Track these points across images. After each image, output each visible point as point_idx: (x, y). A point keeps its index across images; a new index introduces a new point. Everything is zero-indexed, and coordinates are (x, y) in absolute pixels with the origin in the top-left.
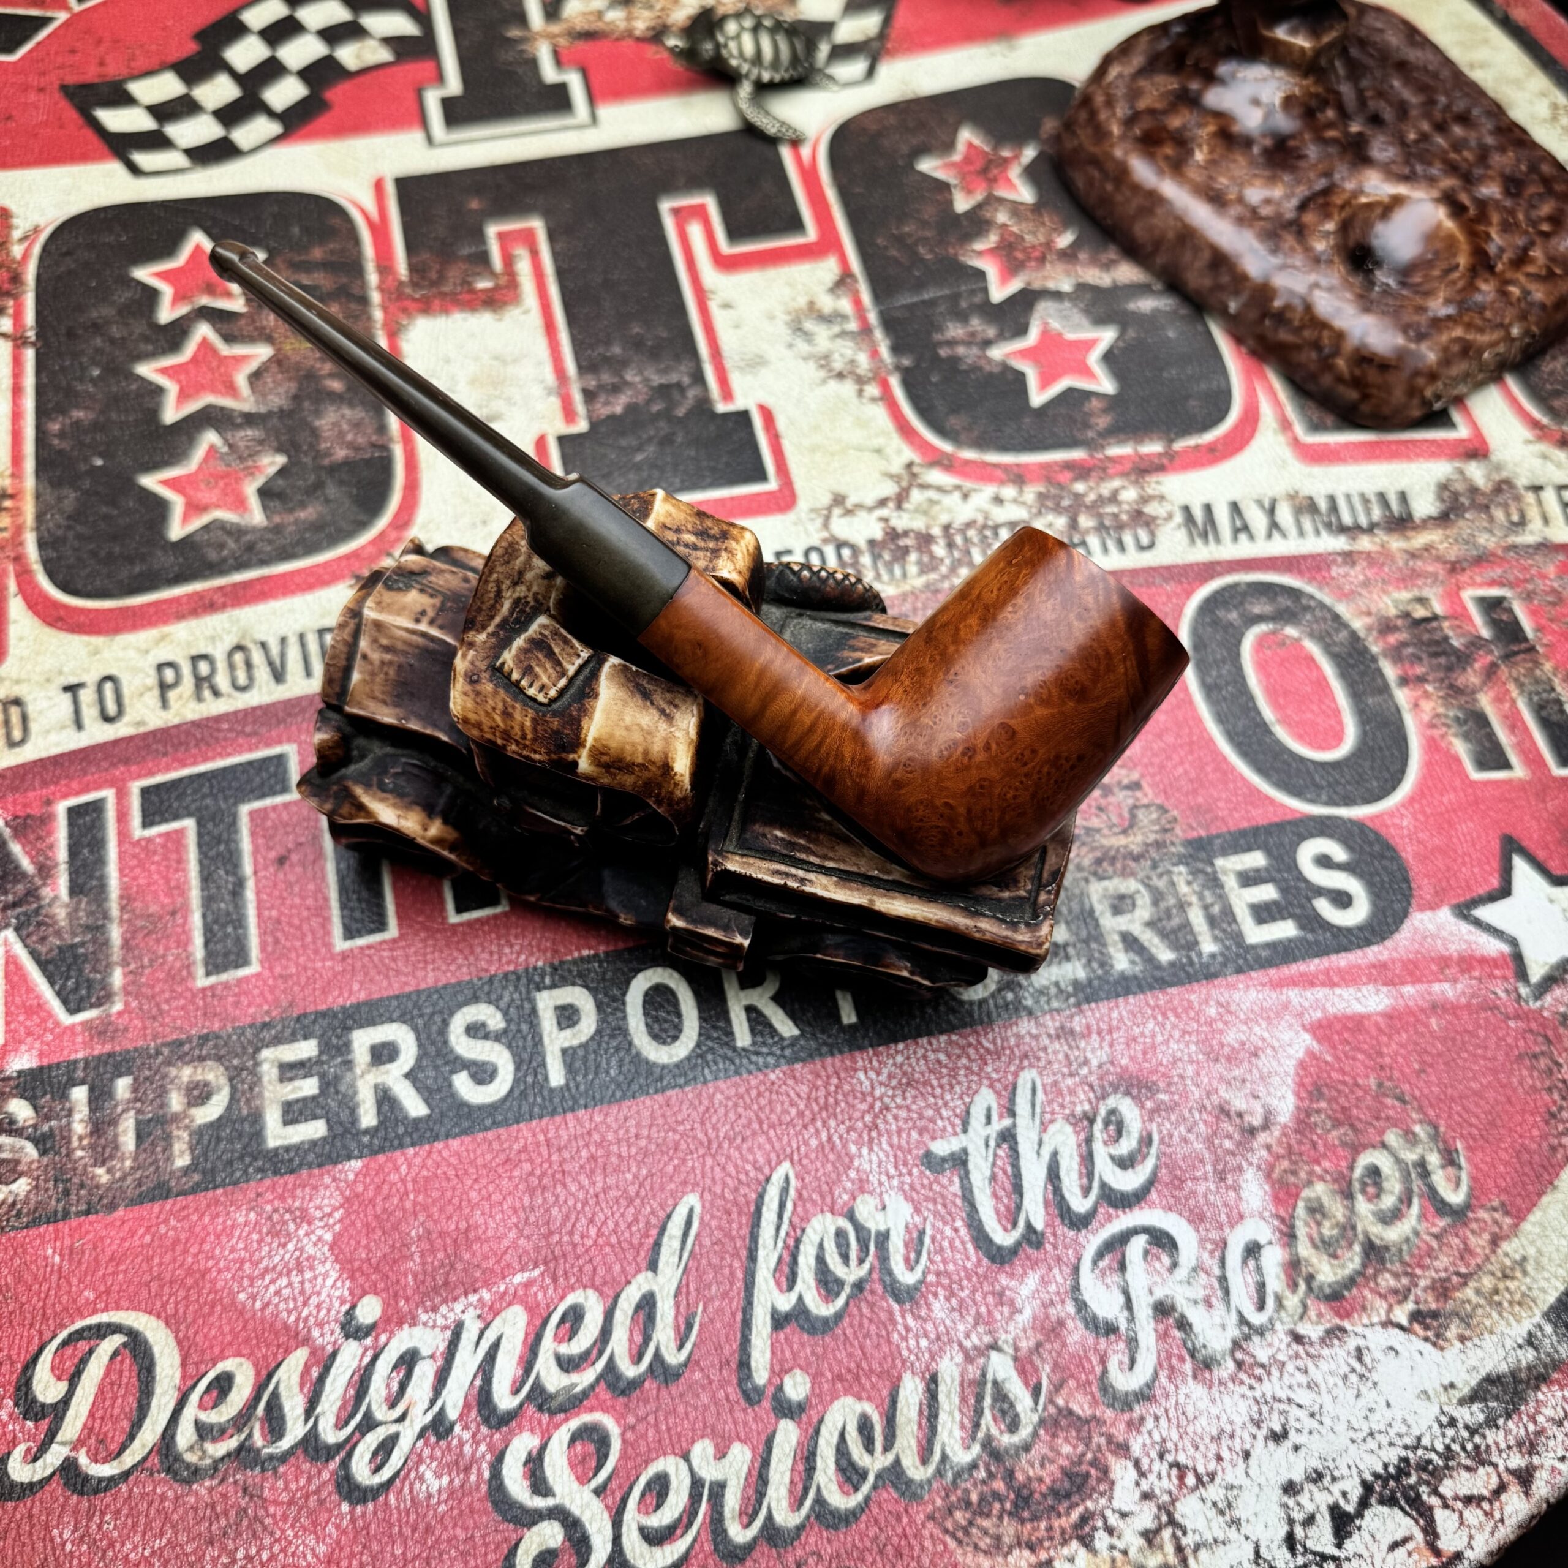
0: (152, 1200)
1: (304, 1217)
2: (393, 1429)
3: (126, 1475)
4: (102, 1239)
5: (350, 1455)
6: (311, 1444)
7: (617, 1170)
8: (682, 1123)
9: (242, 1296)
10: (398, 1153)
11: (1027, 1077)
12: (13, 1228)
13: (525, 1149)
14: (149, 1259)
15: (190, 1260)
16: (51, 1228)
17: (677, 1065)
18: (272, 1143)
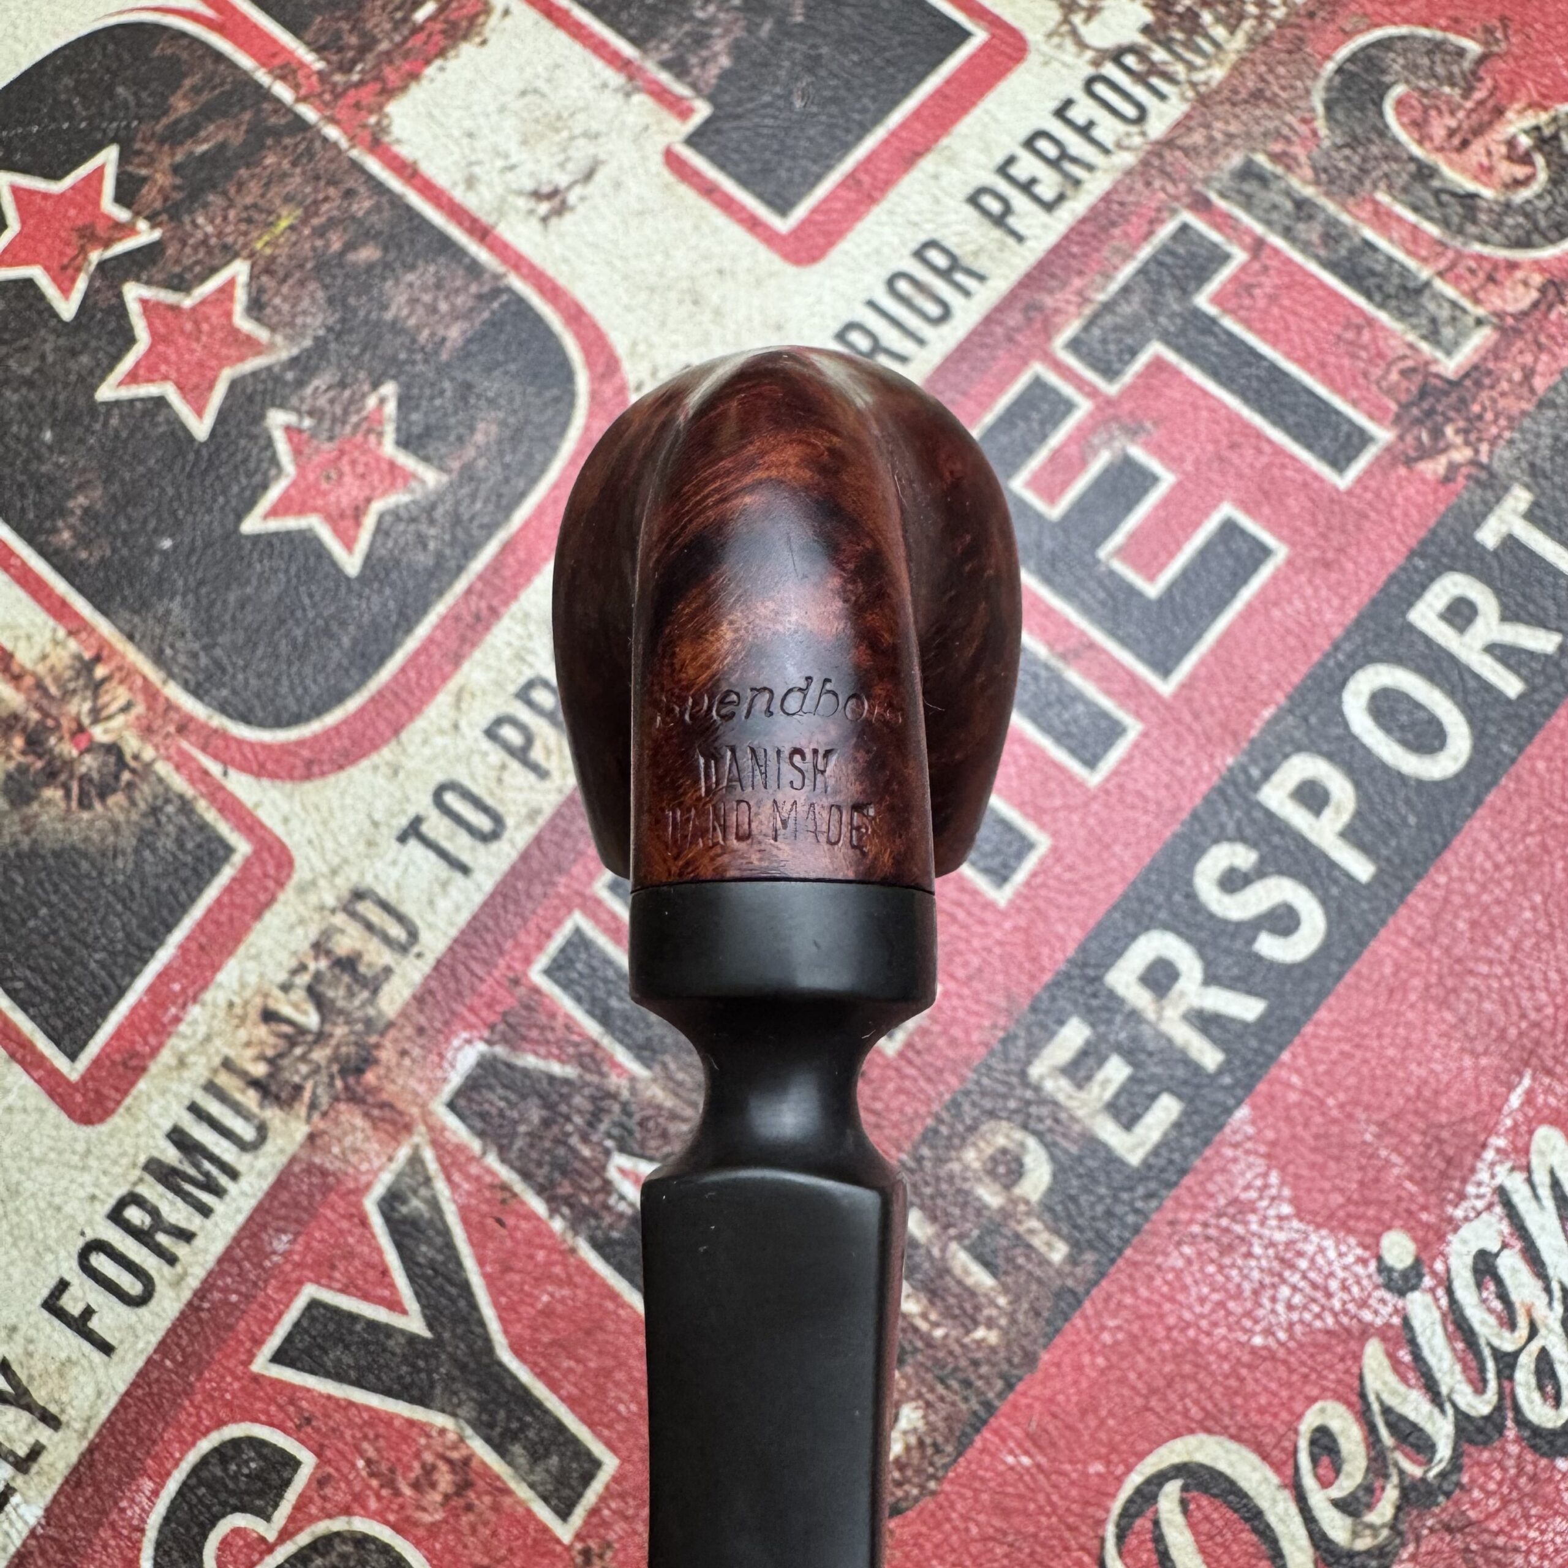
0: (1067, 1318)
2: (1534, 1347)
4: (1052, 1400)
5: (1516, 1406)
6: (1468, 1429)
7: (1509, 918)
8: (1529, 821)
9: (1258, 1340)
10: (1274, 1071)
12: (946, 1467)
13: (1398, 967)
14: (1122, 1381)
15: (1167, 1347)
16: (987, 1434)
17: (1470, 764)
18: (1135, 1159)
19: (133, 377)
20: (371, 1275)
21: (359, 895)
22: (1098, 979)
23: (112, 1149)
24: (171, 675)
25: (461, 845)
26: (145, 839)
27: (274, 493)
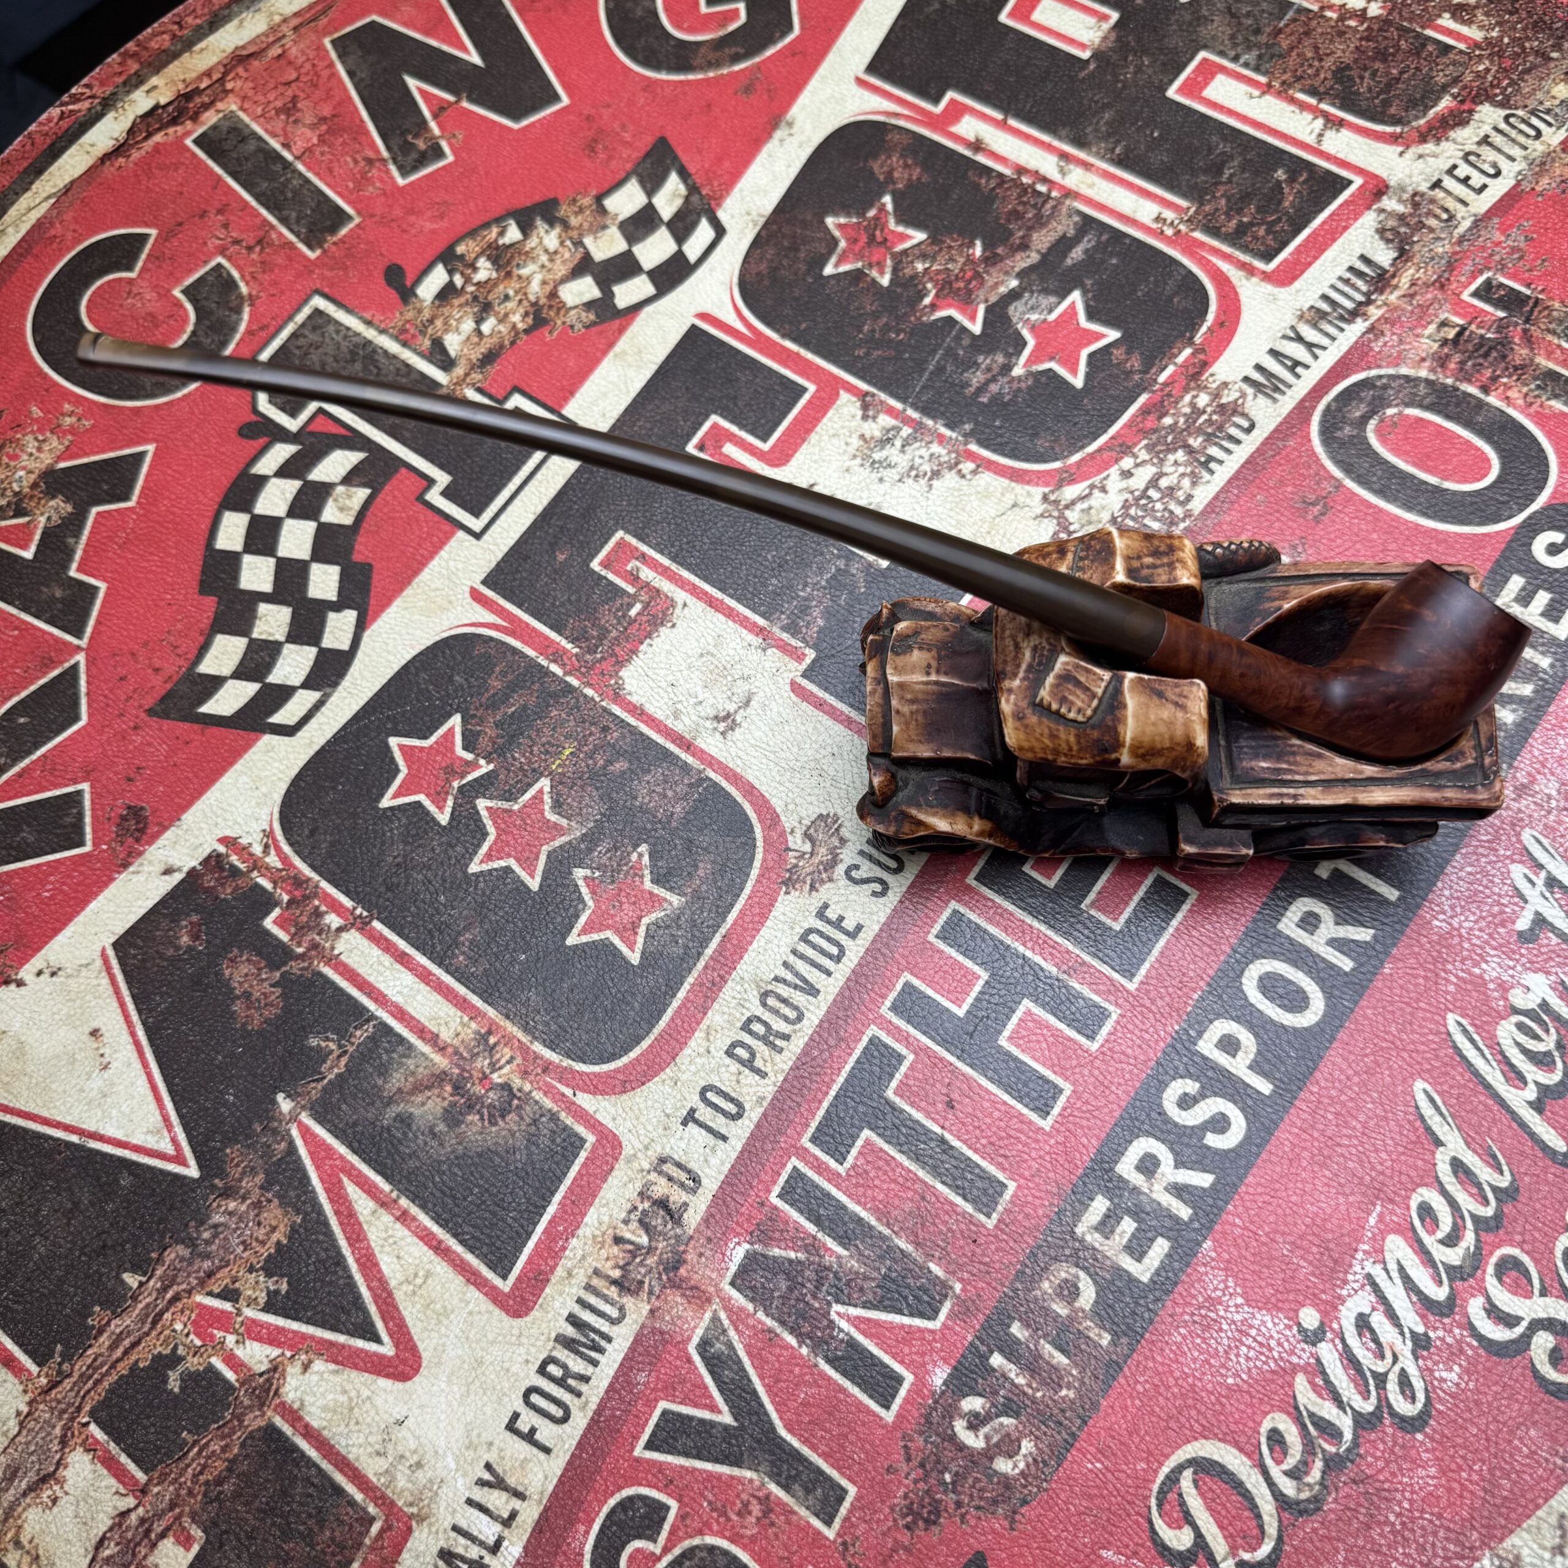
0: (1114, 1379)
1: (1213, 1303)
2: (1397, 1368)
3: (1280, 1539)
4: (1111, 1429)
5: (1390, 1406)
6: (1361, 1422)
7: (1359, 1109)
8: (1365, 1047)
9: (1230, 1381)
10: (1224, 1215)
11: (1527, 836)
12: (1051, 1474)
13: (1293, 1146)
14: (1152, 1413)
15: (1176, 1390)
16: (1074, 1452)
17: (1325, 1015)
18: (1145, 1278)
19: (489, 857)
20: (698, 1392)
21: (663, 1160)
22: (1112, 1169)
23: (534, 1331)
24: (535, 1038)
25: (720, 1123)
26: (531, 1140)
27: (583, 919)
